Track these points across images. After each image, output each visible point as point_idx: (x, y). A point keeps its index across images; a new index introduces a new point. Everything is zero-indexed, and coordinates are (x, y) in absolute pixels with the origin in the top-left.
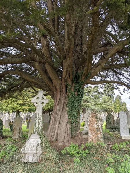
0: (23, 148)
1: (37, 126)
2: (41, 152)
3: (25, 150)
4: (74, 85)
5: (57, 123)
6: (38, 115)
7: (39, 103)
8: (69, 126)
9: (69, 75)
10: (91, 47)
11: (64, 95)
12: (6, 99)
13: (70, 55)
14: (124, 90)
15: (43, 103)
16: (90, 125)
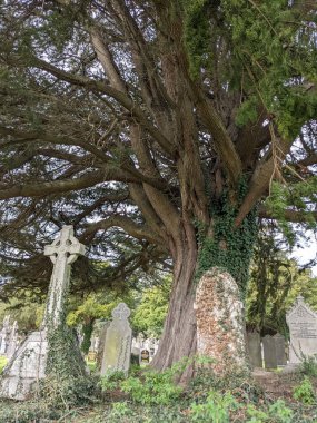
1: (50, 312)
6: (54, 285)
7: (61, 255)
9: (196, 197)
11: (190, 252)
15: (68, 254)
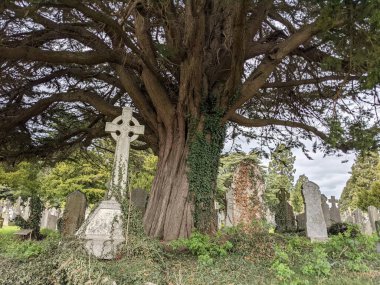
0: (82, 228)
1: (116, 183)
2: (122, 239)
3: (87, 232)
4: (203, 118)
5: (164, 202)
7: (124, 134)
8: (190, 208)
13: (197, 49)
14: (315, 146)
15: (131, 134)
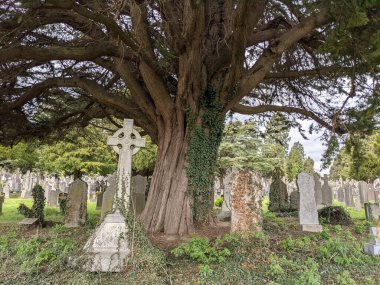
0: (89, 242)
1: (120, 196)
2: (128, 251)
3: (94, 246)
4: (202, 112)
5: (164, 195)
6: (122, 173)
8: (189, 201)
9: (192, 90)
10: (243, 25)
11: (179, 134)
12: (50, 144)
13: (196, 43)
14: (311, 128)
15: (133, 146)
16: (234, 196)
